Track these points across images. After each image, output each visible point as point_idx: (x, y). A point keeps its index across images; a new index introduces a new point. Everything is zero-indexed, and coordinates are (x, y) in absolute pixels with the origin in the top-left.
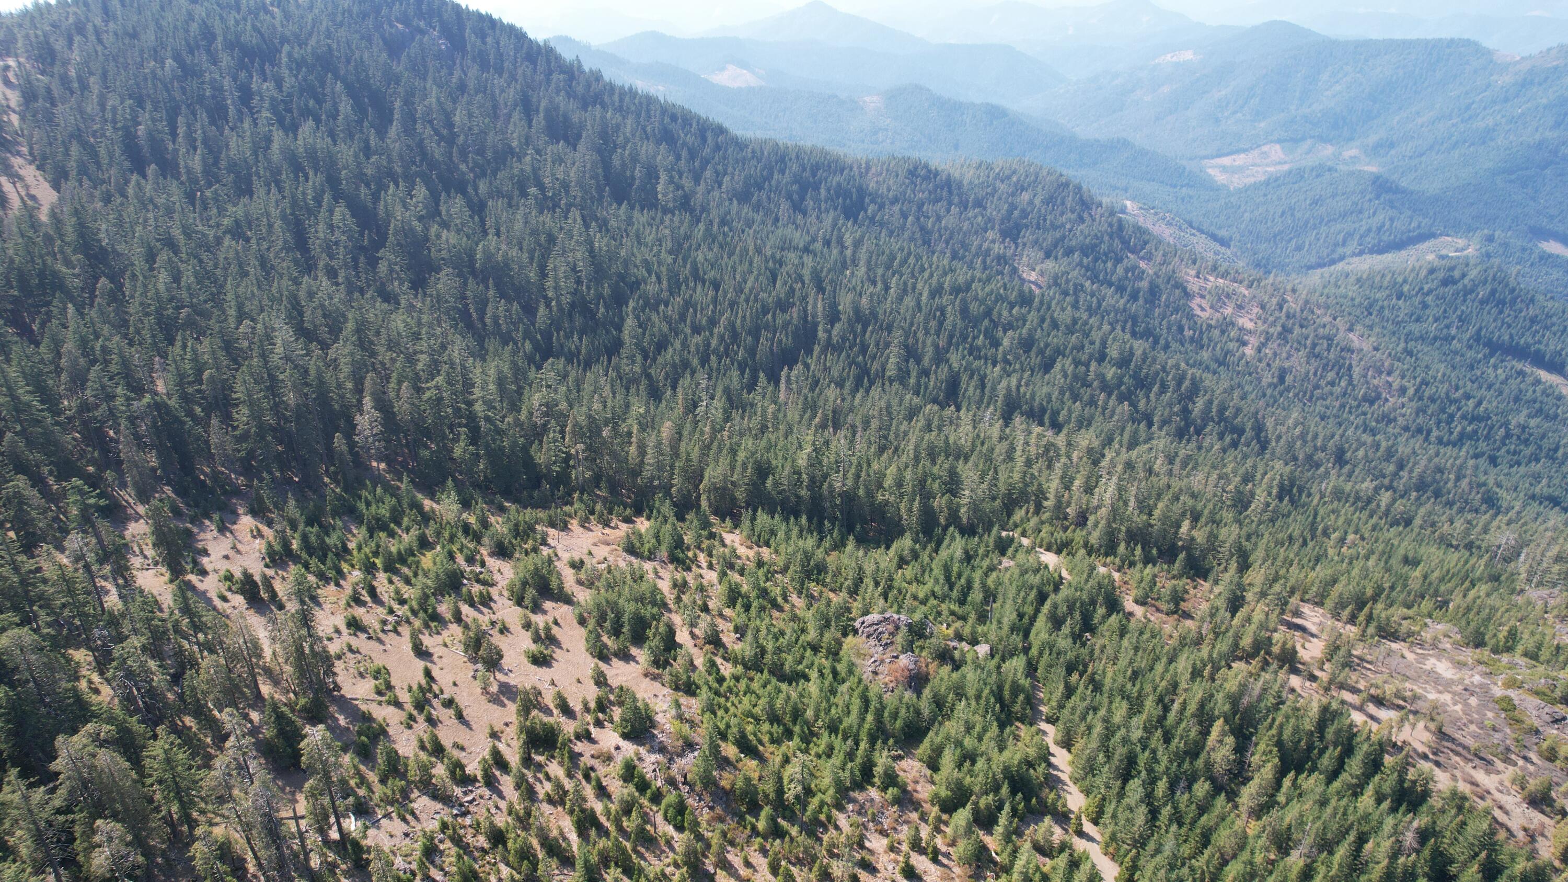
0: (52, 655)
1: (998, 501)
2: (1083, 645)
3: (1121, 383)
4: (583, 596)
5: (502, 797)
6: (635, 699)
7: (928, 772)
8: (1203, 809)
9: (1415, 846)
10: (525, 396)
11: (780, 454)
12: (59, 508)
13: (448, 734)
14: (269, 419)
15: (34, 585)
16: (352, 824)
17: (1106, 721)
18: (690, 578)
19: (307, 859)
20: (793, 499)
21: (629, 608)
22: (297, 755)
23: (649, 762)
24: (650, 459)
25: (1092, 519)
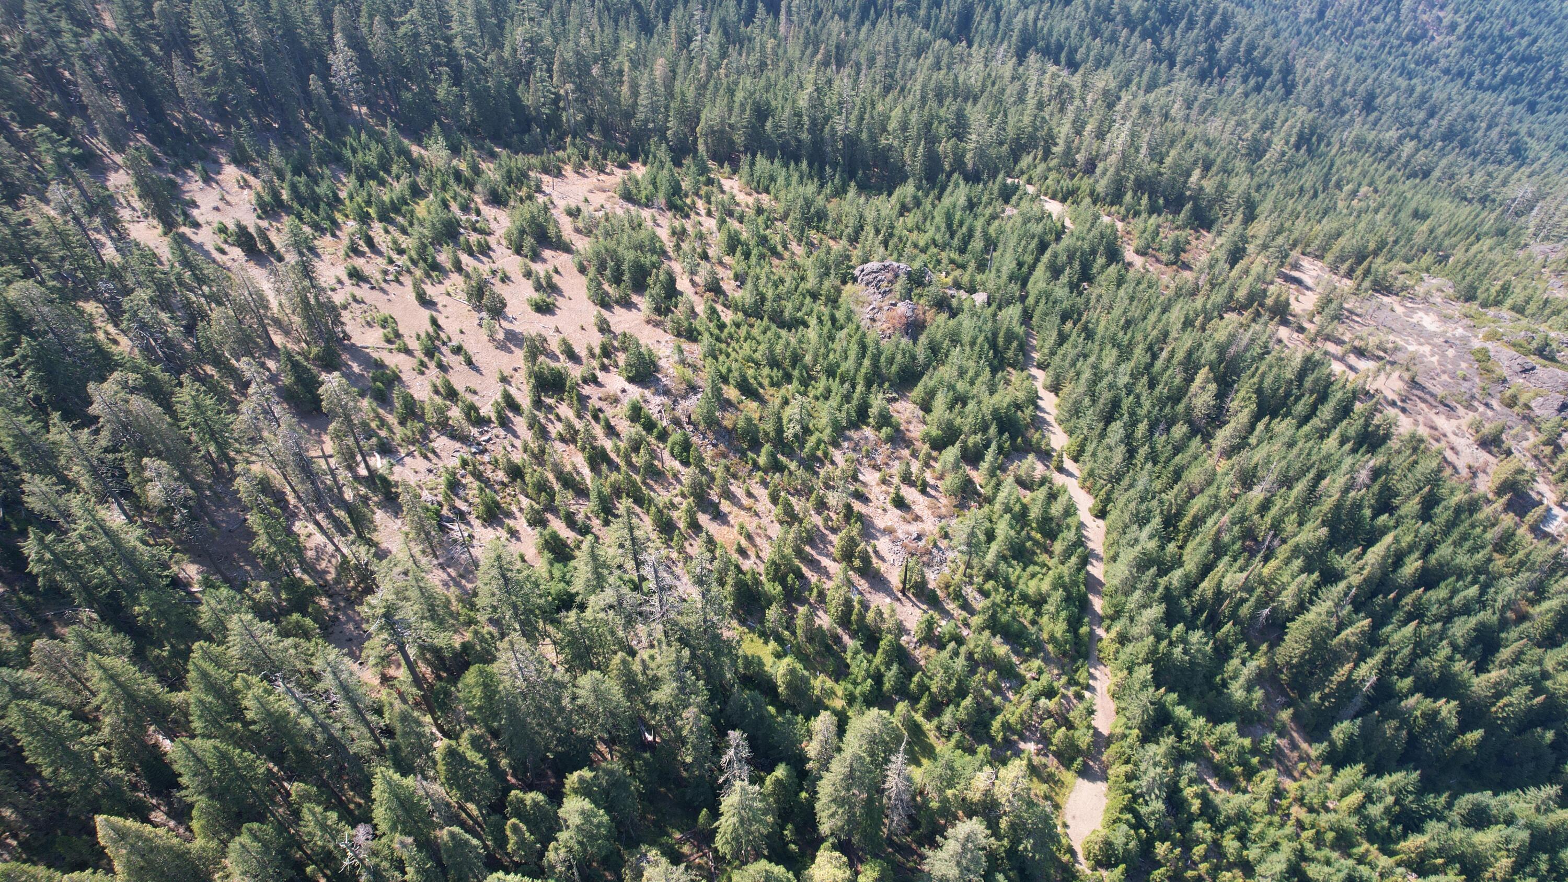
0: (63, 307)
1: (1006, 147)
2: (1080, 294)
3: (1146, 17)
4: (582, 244)
5: (518, 437)
6: (638, 345)
7: (921, 413)
8: (1177, 450)
9: (1367, 481)
10: (507, 31)
11: (780, 94)
12: (32, 157)
13: (460, 379)
14: (235, 58)
15: (27, 237)
16: (378, 462)
17: (1094, 367)
18: (688, 224)
19: (341, 492)
20: (793, 143)
21: (629, 256)
22: (317, 400)
23: (654, 404)
24: (643, 100)
25: (1100, 166)
